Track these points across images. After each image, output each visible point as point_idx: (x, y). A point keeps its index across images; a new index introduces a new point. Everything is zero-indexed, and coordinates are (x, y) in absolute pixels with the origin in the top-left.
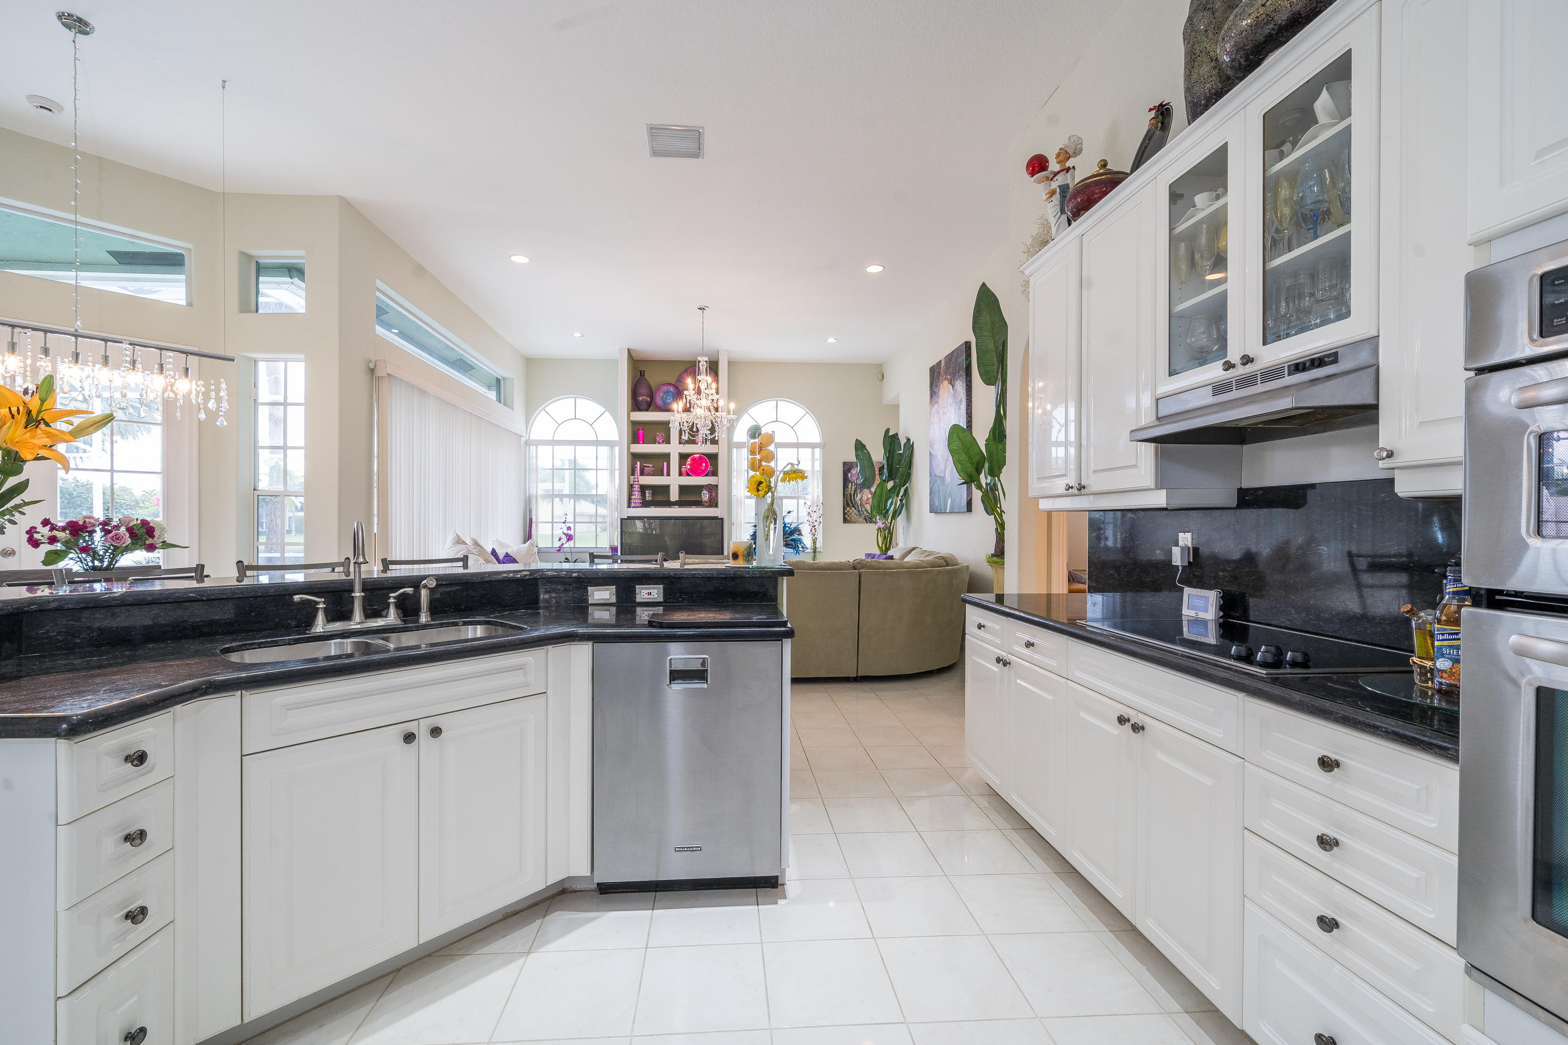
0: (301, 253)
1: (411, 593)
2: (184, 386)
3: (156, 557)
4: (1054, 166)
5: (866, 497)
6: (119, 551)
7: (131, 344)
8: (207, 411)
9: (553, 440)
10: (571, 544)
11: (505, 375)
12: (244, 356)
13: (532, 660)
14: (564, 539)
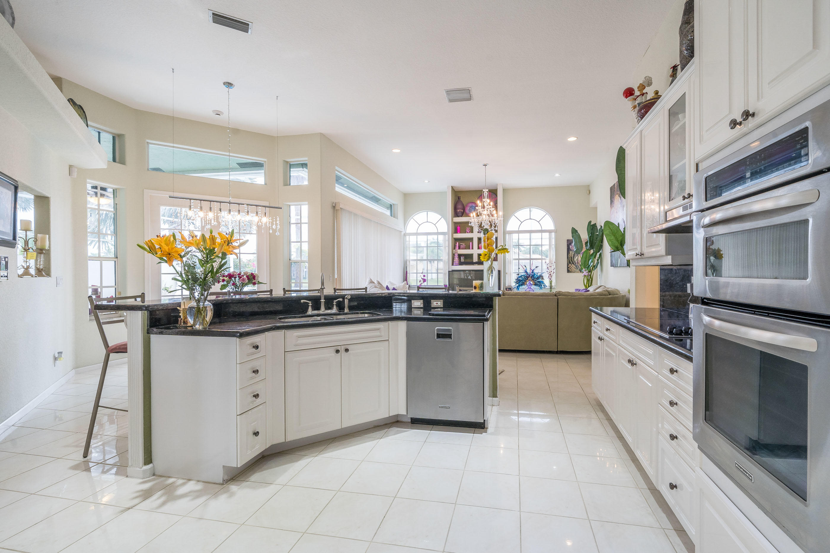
0: (307, 159)
1: (342, 300)
2: (265, 220)
3: (255, 288)
4: (637, 93)
5: (578, 258)
6: (244, 285)
7: (247, 205)
8: (272, 229)
9: (417, 233)
10: (425, 283)
11: (394, 203)
12: (285, 204)
13: (383, 326)
14: (422, 282)
